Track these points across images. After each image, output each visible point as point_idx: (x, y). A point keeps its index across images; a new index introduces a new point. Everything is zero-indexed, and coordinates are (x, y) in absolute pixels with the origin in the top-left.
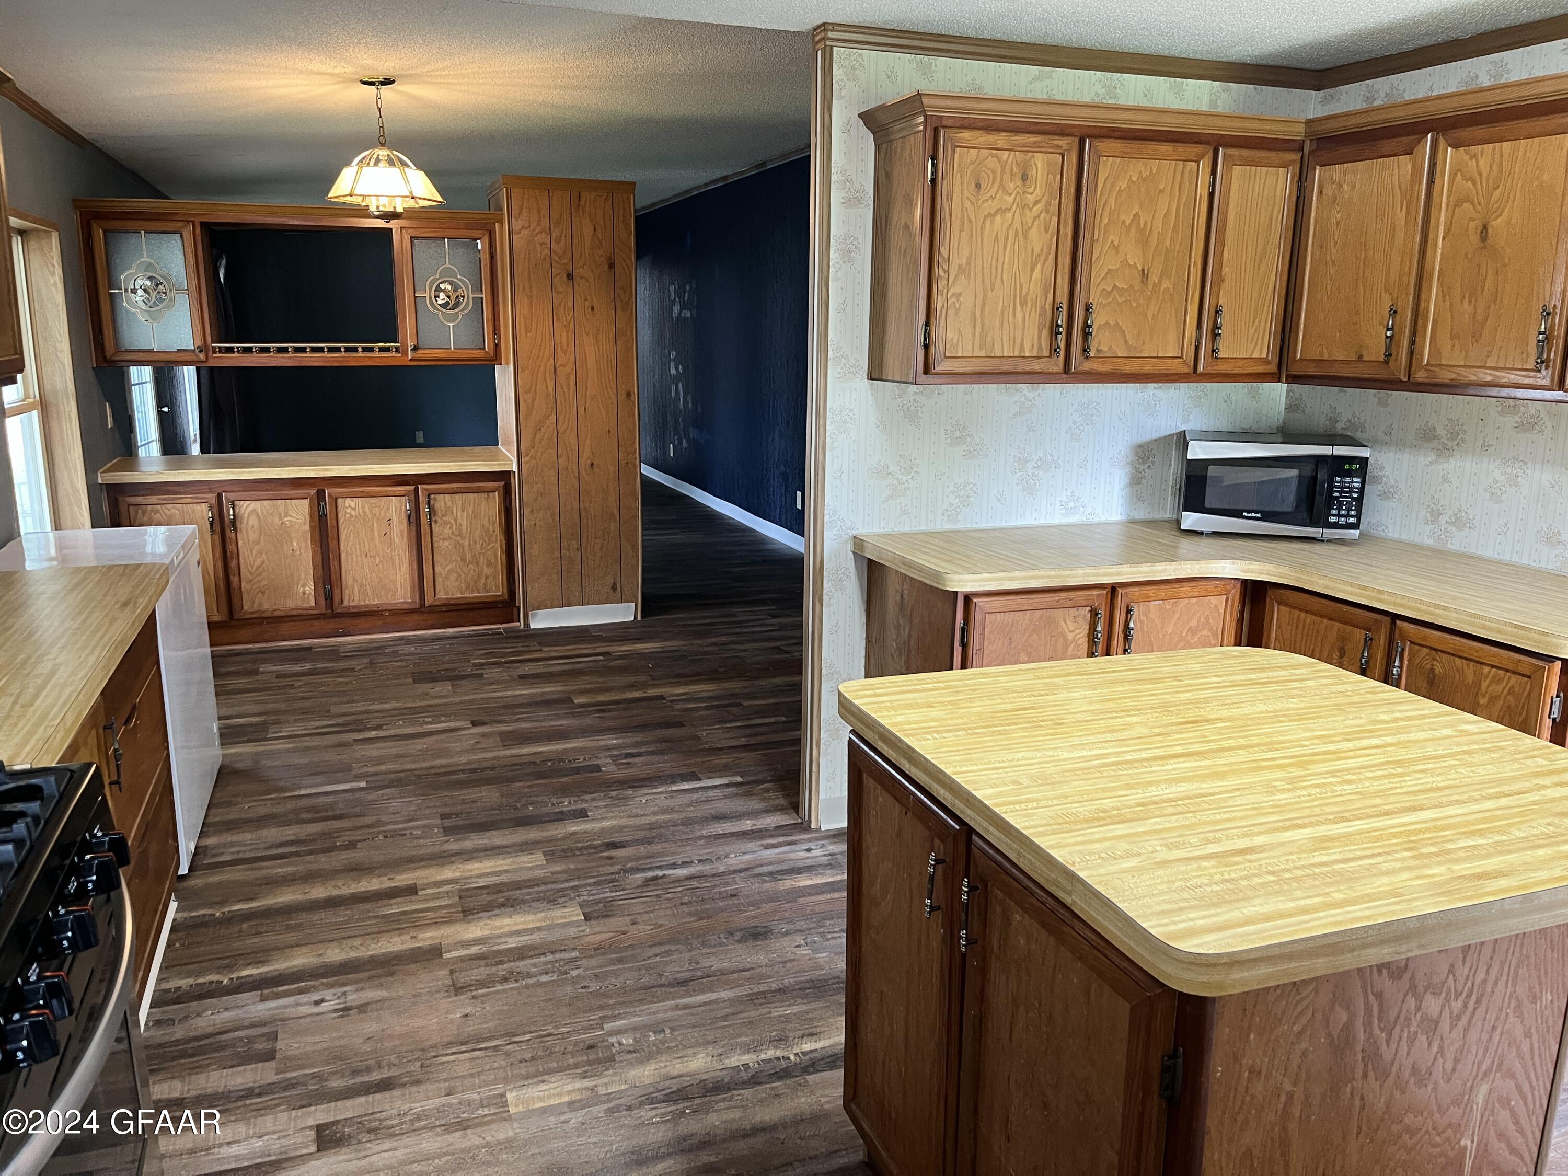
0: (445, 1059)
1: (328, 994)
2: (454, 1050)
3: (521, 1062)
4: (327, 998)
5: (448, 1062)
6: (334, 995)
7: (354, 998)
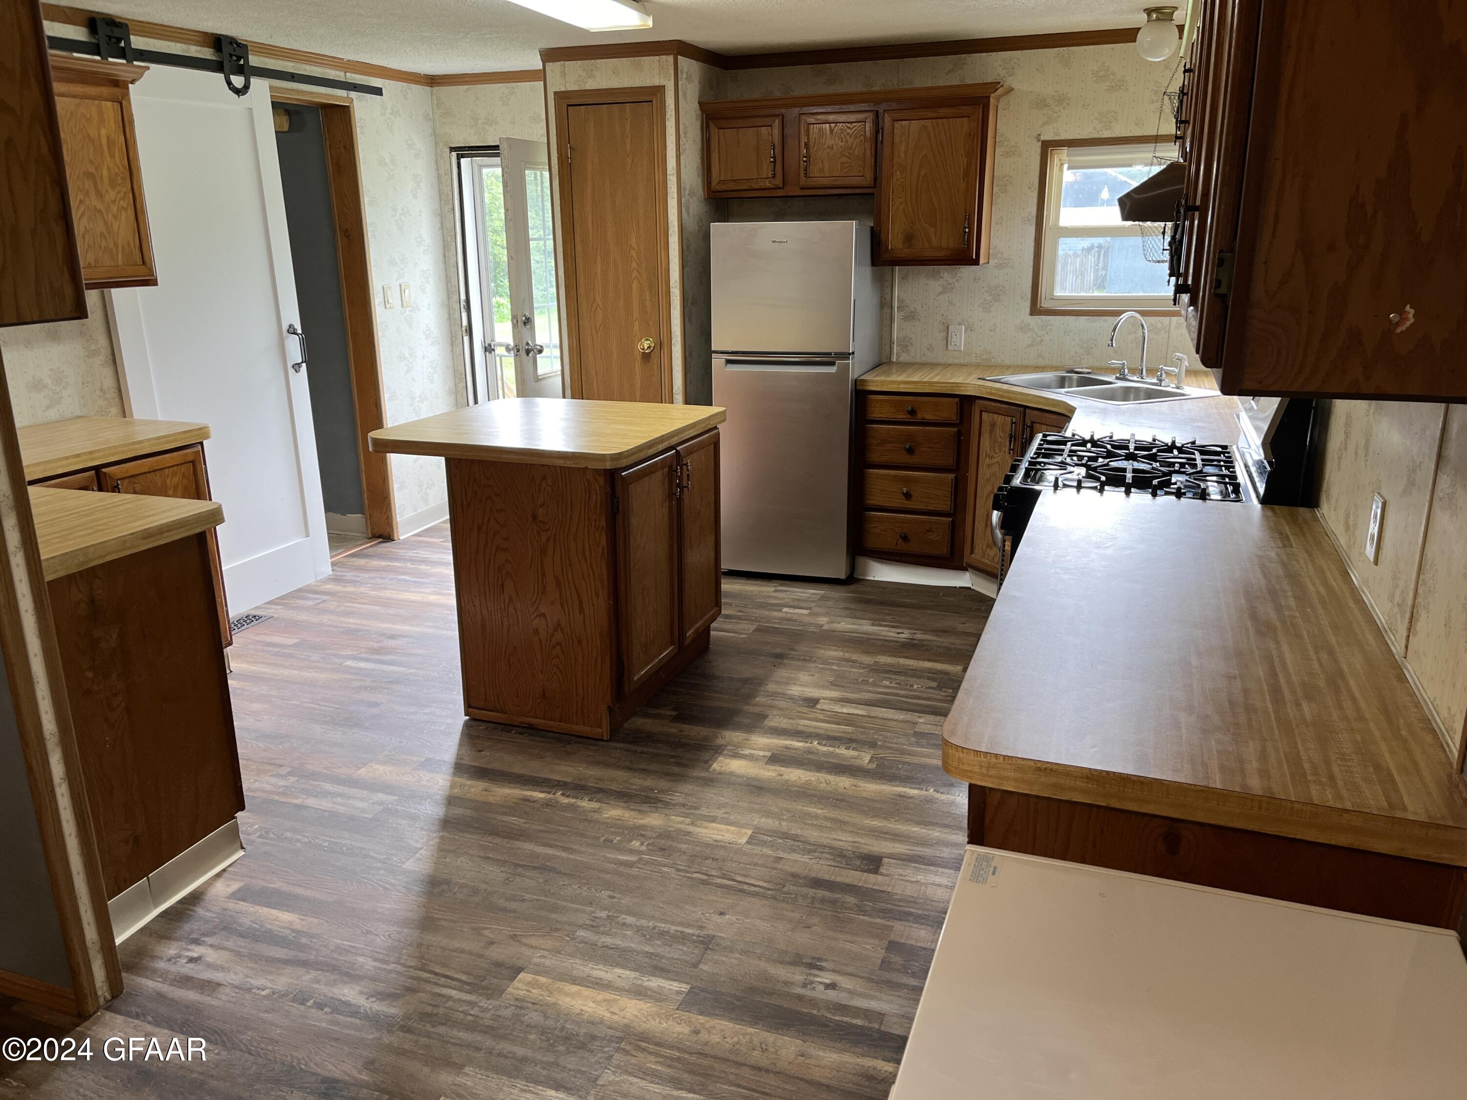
0: (765, 884)
1: (819, 993)
2: (753, 889)
3: (716, 859)
4: (822, 987)
5: (764, 881)
6: (814, 989)
7: (798, 975)
